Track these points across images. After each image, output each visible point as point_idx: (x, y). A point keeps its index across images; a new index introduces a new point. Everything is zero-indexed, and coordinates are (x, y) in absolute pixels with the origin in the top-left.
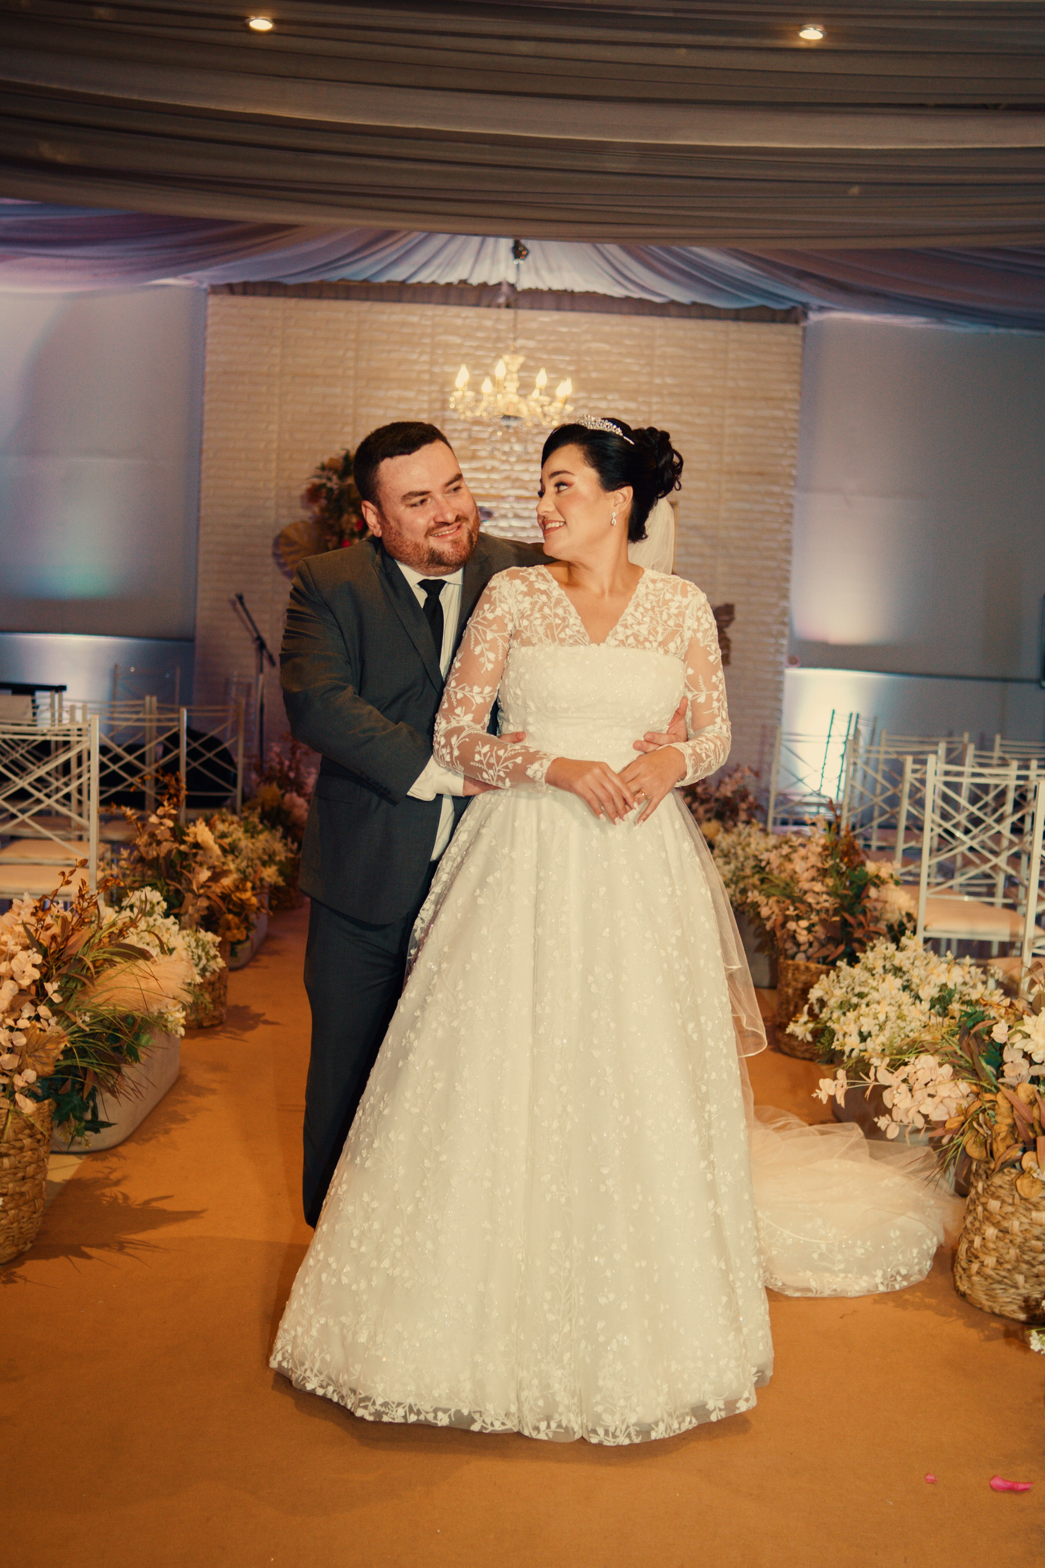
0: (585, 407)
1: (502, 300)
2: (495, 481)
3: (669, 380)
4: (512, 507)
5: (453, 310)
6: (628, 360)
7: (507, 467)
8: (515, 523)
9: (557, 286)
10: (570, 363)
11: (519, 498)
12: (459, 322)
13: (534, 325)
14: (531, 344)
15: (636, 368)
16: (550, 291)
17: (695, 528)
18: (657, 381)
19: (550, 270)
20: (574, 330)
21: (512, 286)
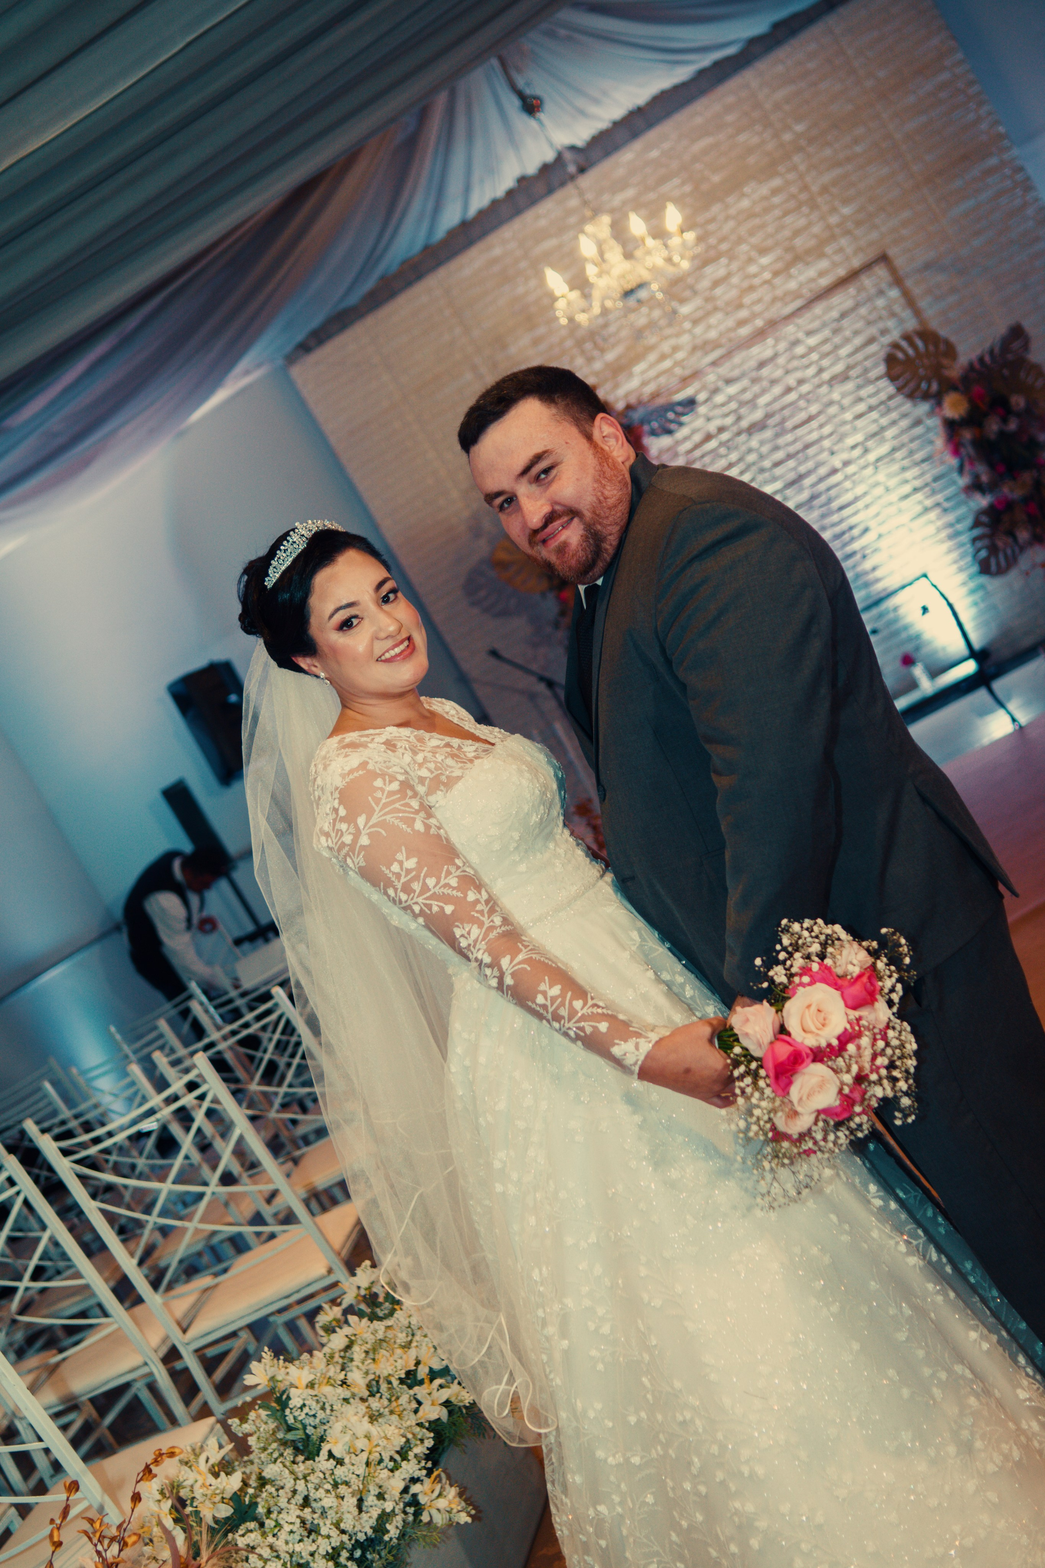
0: (728, 218)
1: (572, 169)
2: (683, 360)
3: (799, 128)
4: (720, 377)
5: (529, 216)
6: (742, 138)
7: (685, 339)
8: (732, 390)
9: (617, 112)
10: (683, 183)
11: (714, 364)
12: (543, 223)
13: (621, 172)
14: (630, 193)
15: (755, 140)
16: (616, 124)
17: (927, 266)
18: (787, 137)
19: (596, 101)
20: (666, 146)
21: (573, 148)
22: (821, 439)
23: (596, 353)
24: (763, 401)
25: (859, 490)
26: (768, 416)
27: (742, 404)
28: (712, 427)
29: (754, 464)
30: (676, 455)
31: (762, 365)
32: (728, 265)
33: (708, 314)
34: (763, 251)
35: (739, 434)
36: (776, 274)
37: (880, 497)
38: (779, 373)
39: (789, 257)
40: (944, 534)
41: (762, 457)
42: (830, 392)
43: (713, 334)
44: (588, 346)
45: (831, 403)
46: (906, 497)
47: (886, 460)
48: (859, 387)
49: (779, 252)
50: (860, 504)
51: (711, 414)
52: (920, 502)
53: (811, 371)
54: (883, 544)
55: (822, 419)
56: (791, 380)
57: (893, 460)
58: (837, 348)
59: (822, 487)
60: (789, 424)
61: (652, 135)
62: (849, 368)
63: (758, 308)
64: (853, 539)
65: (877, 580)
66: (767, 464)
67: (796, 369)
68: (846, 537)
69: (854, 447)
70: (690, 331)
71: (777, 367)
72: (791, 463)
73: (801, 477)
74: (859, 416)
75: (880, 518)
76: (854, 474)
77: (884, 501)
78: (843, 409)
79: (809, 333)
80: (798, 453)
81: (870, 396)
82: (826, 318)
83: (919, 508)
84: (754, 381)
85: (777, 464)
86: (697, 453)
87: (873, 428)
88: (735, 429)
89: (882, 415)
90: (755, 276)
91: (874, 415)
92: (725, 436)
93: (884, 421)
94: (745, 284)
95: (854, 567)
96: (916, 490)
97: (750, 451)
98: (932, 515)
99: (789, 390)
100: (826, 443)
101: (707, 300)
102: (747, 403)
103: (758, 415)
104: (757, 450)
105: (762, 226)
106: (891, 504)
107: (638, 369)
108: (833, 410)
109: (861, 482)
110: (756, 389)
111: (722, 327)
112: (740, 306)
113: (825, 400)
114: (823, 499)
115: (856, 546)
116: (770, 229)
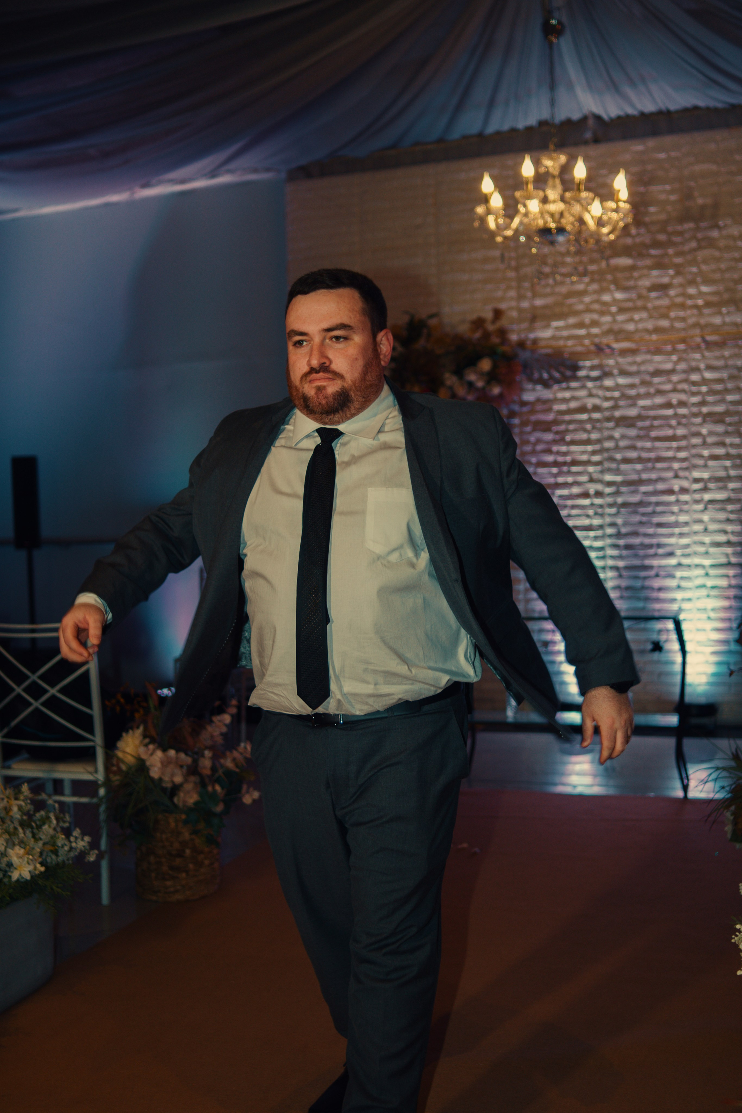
0: (693, 238)
1: (589, 135)
2: (596, 336)
7: (607, 319)
8: (622, 381)
9: (649, 107)
10: (672, 192)
16: (643, 115)
19: (632, 83)
20: (673, 154)
21: (598, 118)
22: (674, 459)
23: (529, 294)
24: (642, 403)
25: (683, 518)
26: (640, 417)
27: (624, 396)
28: (590, 402)
29: (608, 450)
30: (549, 410)
31: (658, 373)
32: (672, 277)
33: (635, 309)
34: (708, 282)
35: (608, 419)
36: (708, 304)
37: (696, 533)
38: (668, 387)
39: (726, 296)
40: (732, 593)
41: (617, 448)
42: (700, 425)
43: (631, 327)
44: (526, 284)
45: (698, 434)
46: (718, 545)
47: (718, 506)
48: (727, 433)
49: (721, 288)
50: (677, 531)
51: (595, 391)
52: (727, 555)
53: (695, 399)
54: (679, 574)
55: (683, 443)
56: (675, 398)
57: (724, 510)
58: (727, 391)
59: (653, 499)
60: (654, 434)
61: (668, 140)
62: (727, 413)
63: (678, 325)
64: (656, 555)
65: (658, 600)
66: (618, 456)
67: (684, 391)
68: (652, 551)
69: (696, 481)
70: (613, 315)
71: (670, 381)
72: (639, 467)
73: (641, 482)
74: (714, 457)
75: (687, 551)
76: (686, 503)
77: (696, 538)
78: (704, 444)
79: (710, 368)
80: (649, 460)
81: (732, 445)
82: (730, 362)
83: (723, 560)
84: (644, 383)
85: (626, 461)
86: (567, 418)
87: (722, 473)
88: (607, 414)
89: (734, 467)
90: (691, 297)
91: (728, 463)
92: (596, 416)
93: (733, 473)
94: (679, 300)
95: (645, 578)
96: (729, 543)
97: (611, 438)
98: (731, 572)
99: (668, 405)
100: (676, 465)
101: (640, 297)
102: (630, 397)
103: (633, 412)
104: (617, 441)
105: (718, 260)
106: (703, 543)
107: (555, 324)
108: (695, 441)
109: (687, 512)
110: (642, 390)
111: (641, 326)
112: (665, 316)
113: (694, 429)
114: (650, 509)
115: (655, 562)
116: (723, 266)
